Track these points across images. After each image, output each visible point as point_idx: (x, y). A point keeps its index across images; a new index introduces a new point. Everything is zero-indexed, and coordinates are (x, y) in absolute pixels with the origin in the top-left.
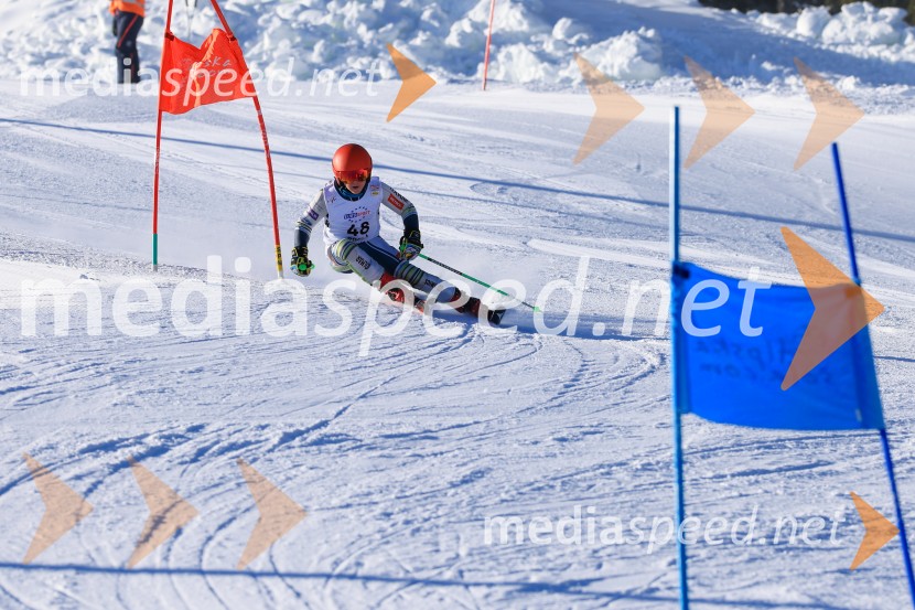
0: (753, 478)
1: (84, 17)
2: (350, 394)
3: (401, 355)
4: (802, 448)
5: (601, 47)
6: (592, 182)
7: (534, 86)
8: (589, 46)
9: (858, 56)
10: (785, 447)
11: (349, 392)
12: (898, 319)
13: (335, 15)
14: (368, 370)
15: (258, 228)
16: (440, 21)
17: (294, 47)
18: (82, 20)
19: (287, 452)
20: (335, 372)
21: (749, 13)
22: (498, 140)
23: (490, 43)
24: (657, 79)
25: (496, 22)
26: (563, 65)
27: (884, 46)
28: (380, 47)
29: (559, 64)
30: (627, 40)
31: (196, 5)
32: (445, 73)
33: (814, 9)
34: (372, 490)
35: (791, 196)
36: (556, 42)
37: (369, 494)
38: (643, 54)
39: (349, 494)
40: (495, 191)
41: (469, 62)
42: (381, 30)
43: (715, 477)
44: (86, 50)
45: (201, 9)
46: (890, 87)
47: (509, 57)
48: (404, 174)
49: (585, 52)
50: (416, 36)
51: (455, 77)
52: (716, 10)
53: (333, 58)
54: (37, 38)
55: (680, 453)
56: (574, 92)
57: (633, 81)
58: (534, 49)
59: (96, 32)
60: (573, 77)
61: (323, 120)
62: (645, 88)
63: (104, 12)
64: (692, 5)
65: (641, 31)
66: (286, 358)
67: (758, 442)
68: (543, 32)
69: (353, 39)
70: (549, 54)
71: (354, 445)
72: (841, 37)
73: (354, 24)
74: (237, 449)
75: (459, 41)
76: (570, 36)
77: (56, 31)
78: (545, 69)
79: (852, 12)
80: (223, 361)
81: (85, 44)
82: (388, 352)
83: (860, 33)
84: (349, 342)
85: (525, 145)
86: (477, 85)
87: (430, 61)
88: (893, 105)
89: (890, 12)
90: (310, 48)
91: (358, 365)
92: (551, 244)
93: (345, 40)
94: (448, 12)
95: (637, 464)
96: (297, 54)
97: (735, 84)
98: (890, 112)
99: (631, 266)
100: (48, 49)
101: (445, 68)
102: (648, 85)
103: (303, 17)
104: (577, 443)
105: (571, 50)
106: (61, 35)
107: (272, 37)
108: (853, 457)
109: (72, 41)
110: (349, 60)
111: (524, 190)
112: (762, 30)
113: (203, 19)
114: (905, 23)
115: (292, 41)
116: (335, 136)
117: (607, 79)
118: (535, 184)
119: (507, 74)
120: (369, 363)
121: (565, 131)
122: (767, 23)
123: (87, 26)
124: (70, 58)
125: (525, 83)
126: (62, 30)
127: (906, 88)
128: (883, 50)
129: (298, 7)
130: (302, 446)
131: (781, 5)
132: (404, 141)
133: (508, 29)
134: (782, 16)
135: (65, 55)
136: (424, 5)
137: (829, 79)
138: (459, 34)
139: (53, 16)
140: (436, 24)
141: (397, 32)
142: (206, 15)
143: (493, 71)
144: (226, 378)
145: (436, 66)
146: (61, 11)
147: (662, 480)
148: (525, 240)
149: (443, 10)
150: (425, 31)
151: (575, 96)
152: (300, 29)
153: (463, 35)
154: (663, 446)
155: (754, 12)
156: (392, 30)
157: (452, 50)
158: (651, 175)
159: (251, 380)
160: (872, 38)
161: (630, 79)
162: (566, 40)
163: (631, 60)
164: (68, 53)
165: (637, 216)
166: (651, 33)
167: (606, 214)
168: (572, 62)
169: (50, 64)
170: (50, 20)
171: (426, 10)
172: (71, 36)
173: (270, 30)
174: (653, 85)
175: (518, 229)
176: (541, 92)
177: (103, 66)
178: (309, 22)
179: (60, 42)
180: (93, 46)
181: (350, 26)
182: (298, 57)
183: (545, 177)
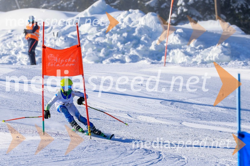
1: (16, 40)
5: (208, 50)
6: (205, 100)
7: (183, 64)
8: (203, 50)
13: (109, 39)
16: (148, 40)
17: (93, 51)
18: (15, 42)
23: (167, 48)
24: (230, 62)
25: (169, 41)
26: (194, 57)
28: (126, 50)
29: (192, 56)
30: (218, 47)
31: (57, 36)
32: (150, 60)
36: (191, 48)
38: (224, 52)
40: (169, 104)
41: (159, 56)
42: (126, 44)
44: (17, 53)
45: (59, 37)
47: (174, 54)
48: (135, 98)
49: (202, 52)
50: (139, 46)
51: (154, 62)
53: (108, 54)
56: (198, 67)
57: (221, 62)
58: (183, 51)
59: (20, 46)
60: (198, 61)
62: (225, 65)
63: (23, 39)
64: (242, 34)
65: (223, 44)
69: (115, 48)
70: (189, 53)
73: (116, 42)
75: (155, 48)
76: (196, 45)
77: (6, 46)
78: (187, 58)
81: (16, 50)
84: (116, 161)
86: (162, 64)
90: (100, 51)
92: (190, 123)
93: (113, 48)
94: (151, 37)
96: (94, 53)
99: (221, 132)
100: (3, 52)
101: (150, 58)
102: (226, 64)
103: (97, 40)
105: (197, 51)
106: (7, 47)
107: (85, 47)
109: (12, 49)
110: (114, 55)
111: (180, 103)
113: (60, 41)
115: (93, 49)
117: (211, 62)
118: (184, 101)
119: (173, 60)
123: (17, 44)
124: (11, 56)
125: (180, 64)
126: (8, 45)
129: (95, 36)
133: (173, 43)
135: (9, 55)
136: (142, 35)
138: (155, 46)
139: (4, 40)
140: (146, 42)
141: (132, 45)
142: (61, 39)
143: (168, 59)
145: (146, 57)
146: (8, 38)
148: (181, 122)
149: (149, 37)
150: (142, 44)
151: (199, 68)
152: (96, 44)
153: (156, 46)
156: (130, 44)
157: (152, 51)
158: (227, 98)
161: (219, 62)
162: (195, 47)
163: (219, 55)
164: (10, 54)
165: (222, 113)
166: (227, 45)
167: (211, 112)
168: (197, 55)
169: (3, 58)
170: (4, 42)
171: (142, 37)
172: (11, 47)
173: (85, 44)
174: (228, 64)
175: (178, 118)
176: (186, 67)
177: (23, 59)
178: (99, 42)
179: (7, 50)
180: (19, 51)
181: (114, 43)
182: (95, 55)
183: (188, 99)
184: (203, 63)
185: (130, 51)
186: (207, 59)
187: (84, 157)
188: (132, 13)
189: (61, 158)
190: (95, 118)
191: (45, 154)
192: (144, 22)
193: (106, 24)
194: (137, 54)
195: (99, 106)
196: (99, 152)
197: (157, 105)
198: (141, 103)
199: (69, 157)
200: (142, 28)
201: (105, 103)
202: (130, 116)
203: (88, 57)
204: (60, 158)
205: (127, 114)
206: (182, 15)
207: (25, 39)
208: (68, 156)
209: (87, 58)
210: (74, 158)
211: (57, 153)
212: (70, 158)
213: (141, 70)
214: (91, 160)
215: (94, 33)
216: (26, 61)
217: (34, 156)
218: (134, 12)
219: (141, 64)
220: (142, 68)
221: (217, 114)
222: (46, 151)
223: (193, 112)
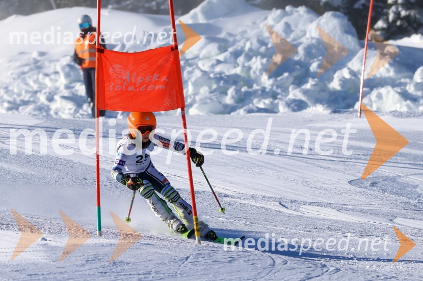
1: (48, 73)
13: (244, 66)
18: (47, 75)
23: (364, 85)
28: (279, 91)
29: (419, 102)
36: (417, 84)
40: (368, 185)
42: (279, 79)
44: (51, 99)
47: (380, 97)
50: (307, 82)
51: (337, 109)
53: (242, 99)
54: (13, 90)
59: (58, 84)
63: (63, 69)
68: (405, 77)
69: (257, 85)
70: (411, 94)
73: (258, 73)
75: (341, 85)
77: (27, 84)
78: (408, 105)
81: (50, 93)
86: (354, 114)
87: (318, 101)
90: (224, 93)
92: (411, 221)
93: (252, 86)
96: (214, 97)
100: (21, 98)
103: (218, 69)
106: (31, 87)
107: (194, 85)
109: (40, 91)
110: (255, 101)
111: (391, 184)
115: (210, 88)
119: (378, 107)
123: (51, 80)
124: (38, 104)
126: (31, 83)
129: (214, 62)
133: (378, 76)
135: (34, 102)
136: (313, 59)
138: (340, 80)
139: (24, 73)
141: (292, 79)
146: (31, 69)
148: (391, 218)
150: (313, 78)
152: (216, 78)
153: (344, 82)
156: (287, 78)
157: (334, 93)
164: (37, 101)
169: (22, 109)
170: (22, 76)
171: (314, 62)
172: (39, 87)
173: (193, 79)
175: (385, 211)
176: (404, 118)
177: (64, 110)
178: (223, 73)
179: (30, 92)
180: (56, 94)
181: (255, 75)
182: (215, 100)
183: (407, 175)
185: (289, 92)
187: (185, 275)
188: (291, 13)
189: (135, 276)
191: (101, 270)
192: (318, 32)
193: (237, 38)
194: (304, 98)
195: (220, 187)
196: (215, 266)
197: (341, 186)
198: (308, 183)
199: (153, 275)
200: (313, 44)
201: (231, 183)
202: (284, 206)
203: (200, 104)
204: (132, 276)
205: (277, 203)
206: (398, 23)
207: (67, 69)
208: (149, 273)
209: (198, 108)
211: (126, 267)
212: (153, 277)
213: (310, 125)
215: (213, 56)
216: (71, 114)
217: (77, 273)
218: (297, 11)
219: (310, 113)
220: (312, 121)
222: (102, 264)
223: (417, 201)
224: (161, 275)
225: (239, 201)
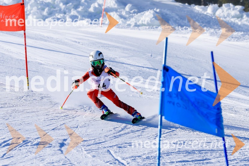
0: (183, 163)
2: (49, 128)
3: (67, 116)
4: (201, 154)
5: (141, 14)
6: (135, 60)
7: (118, 26)
8: (137, 14)
9: (227, 21)
10: (195, 153)
11: (48, 128)
12: (236, 111)
14: (55, 120)
15: (22, 70)
16: (88, 3)
17: (38, 9)
19: (26, 147)
20: (44, 120)
21: (192, 5)
22: (105, 44)
23: (104, 11)
24: (160, 26)
25: (106, 4)
27: (236, 18)
28: (67, 11)
29: (127, 19)
30: (150, 12)
33: (213, 5)
34: (54, 161)
35: (202, 67)
36: (126, 12)
37: (53, 163)
38: (155, 17)
39: (46, 162)
41: (97, 17)
42: (68, 5)
43: (170, 162)
46: (237, 32)
49: (136, 16)
50: (79, 8)
52: (181, 4)
53: (51, 14)
55: (159, 153)
56: (131, 29)
57: (151, 26)
58: (119, 14)
60: (131, 24)
61: (46, 34)
62: (155, 29)
64: (172, 1)
65: (155, 9)
66: (28, 115)
67: (186, 151)
68: (122, 8)
69: (58, 8)
70: (124, 16)
71: (49, 146)
72: (222, 15)
73: (58, 2)
74: (9, 145)
75: (94, 10)
76: (131, 10)
78: (122, 21)
79: (226, 6)
80: (7, 115)
82: (63, 115)
83: (228, 14)
85: (113, 46)
88: (238, 39)
89: (239, 7)
90: (43, 10)
91: (52, 118)
93: (55, 8)
95: (144, 157)
96: (39, 12)
97: (186, 29)
98: (237, 41)
104: (125, 148)
105: (131, 15)
107: (31, 6)
108: (217, 158)
110: (56, 14)
112: (196, 11)
114: (244, 11)
115: (37, 7)
116: (50, 40)
117: (143, 25)
118: (116, 60)
120: (56, 118)
121: (128, 42)
122: (197, 8)
127: (242, 33)
128: (236, 20)
130: (31, 145)
131: (203, 3)
132: (73, 43)
133: (110, 7)
134: (203, 6)
137: (217, 29)
138: (94, 8)
140: (86, 4)
141: (73, 6)
143: (105, 21)
144: (7, 121)
145: (86, 18)
147: (153, 162)
150: (82, 6)
151: (132, 30)
152: (40, 3)
154: (154, 151)
155: (193, 5)
156: (71, 5)
157: (91, 13)
158: (155, 58)
159: (16, 122)
160: (232, 16)
161: (150, 25)
162: (130, 11)
163: (151, 19)
165: (150, 72)
166: (158, 10)
167: (139, 71)
168: (131, 19)
173: (30, 3)
174: (158, 28)
176: (120, 29)
178: (43, 1)
182: (39, 13)
183: (120, 57)
184: (137, 25)
185: (71, 11)
186: (140, 22)
187: (21, 105)
190: (34, 70)
194: (77, 14)
195: (39, 60)
196: (35, 102)
198: (77, 59)
201: (44, 57)
203: (32, 14)
205: (63, 69)
208: (6, 104)
210: (11, 106)
212: (7, 106)
213: (80, 29)
214: (27, 109)
221: (145, 73)
223: (123, 70)
224: (11, 105)
225: (47, 67)
